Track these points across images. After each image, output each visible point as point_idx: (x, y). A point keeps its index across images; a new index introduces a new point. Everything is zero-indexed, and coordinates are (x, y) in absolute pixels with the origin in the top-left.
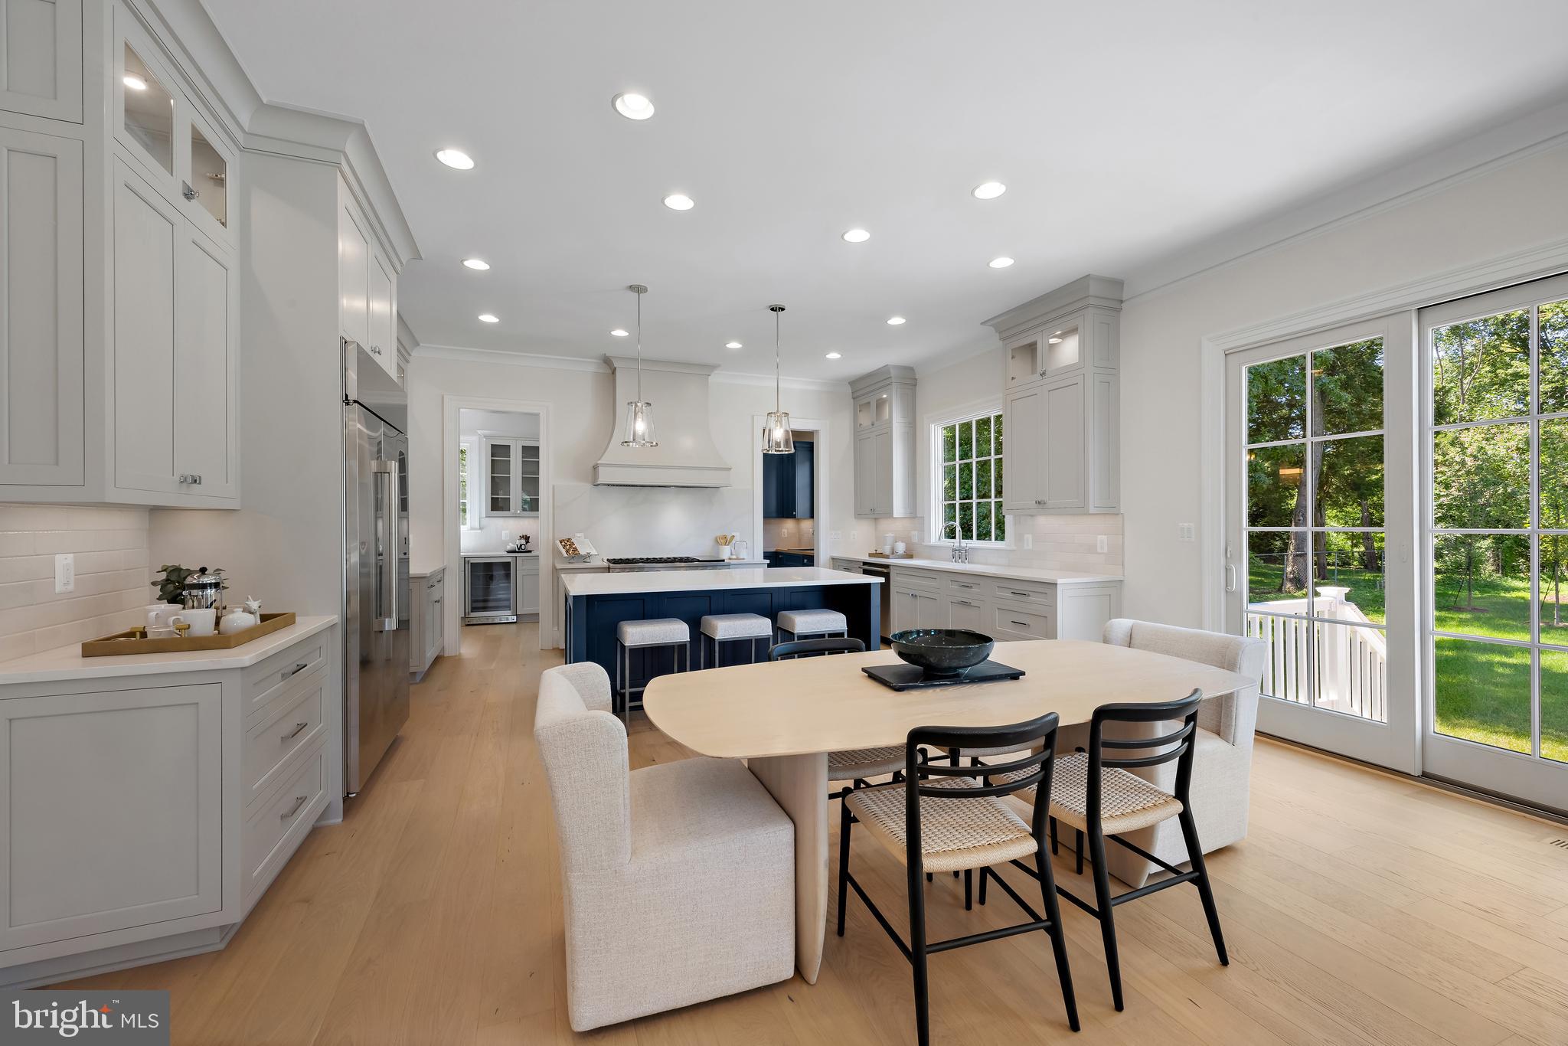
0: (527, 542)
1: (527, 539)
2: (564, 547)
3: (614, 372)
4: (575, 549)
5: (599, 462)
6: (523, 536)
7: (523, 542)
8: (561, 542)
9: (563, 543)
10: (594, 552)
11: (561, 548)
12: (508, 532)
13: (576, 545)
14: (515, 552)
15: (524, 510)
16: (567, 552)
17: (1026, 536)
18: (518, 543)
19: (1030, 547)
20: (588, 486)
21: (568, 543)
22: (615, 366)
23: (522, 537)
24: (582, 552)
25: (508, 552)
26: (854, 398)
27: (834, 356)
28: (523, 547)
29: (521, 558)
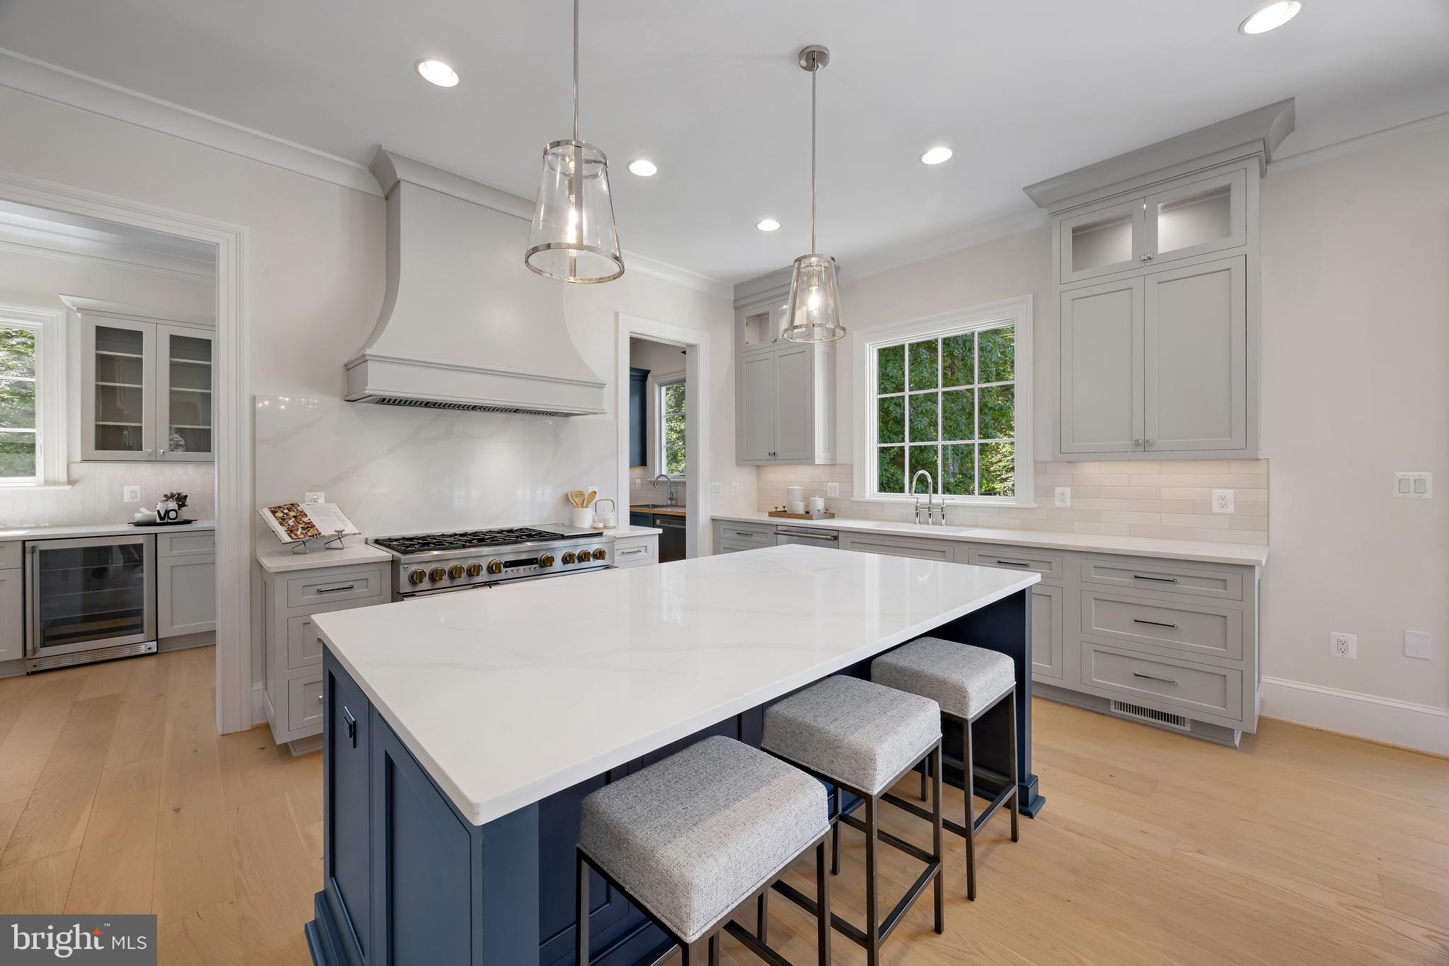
0: (180, 506)
1: (181, 500)
2: (282, 521)
3: (390, 193)
4: (310, 526)
5: (368, 351)
6: (172, 496)
7: (172, 505)
8: (274, 512)
9: (280, 514)
10: (350, 528)
11: (274, 523)
12: (137, 488)
13: (312, 517)
14: (153, 524)
15: (174, 446)
16: (291, 531)
17: (1058, 490)
18: (161, 507)
19: (1068, 503)
20: (336, 402)
21: (291, 514)
22: (399, 176)
23: (168, 497)
24: (326, 529)
25: (138, 524)
26: (736, 308)
27: (769, 225)
28: (172, 515)
29: (168, 536)
